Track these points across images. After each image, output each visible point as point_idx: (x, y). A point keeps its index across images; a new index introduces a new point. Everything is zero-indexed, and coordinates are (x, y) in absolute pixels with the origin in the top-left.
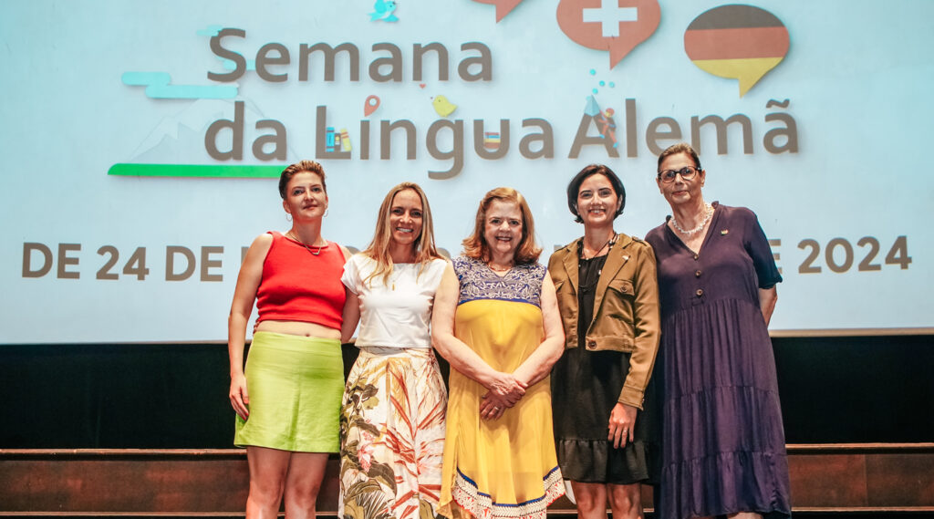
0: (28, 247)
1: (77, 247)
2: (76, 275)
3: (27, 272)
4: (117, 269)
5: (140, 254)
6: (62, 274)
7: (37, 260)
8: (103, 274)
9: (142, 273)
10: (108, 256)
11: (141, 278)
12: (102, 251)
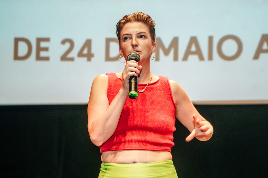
0: (17, 40)
1: (47, 40)
2: (47, 59)
3: (16, 57)
4: (74, 54)
5: (88, 43)
6: (39, 58)
7: (23, 49)
8: (64, 58)
9: (89, 56)
10: (67, 45)
11: (89, 60)
12: (64, 42)
